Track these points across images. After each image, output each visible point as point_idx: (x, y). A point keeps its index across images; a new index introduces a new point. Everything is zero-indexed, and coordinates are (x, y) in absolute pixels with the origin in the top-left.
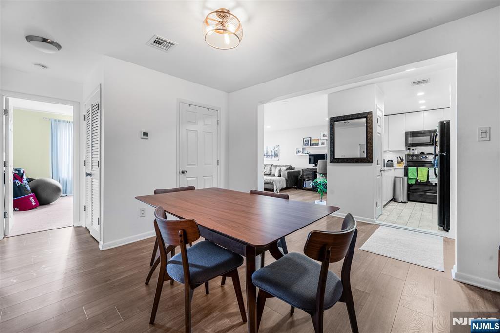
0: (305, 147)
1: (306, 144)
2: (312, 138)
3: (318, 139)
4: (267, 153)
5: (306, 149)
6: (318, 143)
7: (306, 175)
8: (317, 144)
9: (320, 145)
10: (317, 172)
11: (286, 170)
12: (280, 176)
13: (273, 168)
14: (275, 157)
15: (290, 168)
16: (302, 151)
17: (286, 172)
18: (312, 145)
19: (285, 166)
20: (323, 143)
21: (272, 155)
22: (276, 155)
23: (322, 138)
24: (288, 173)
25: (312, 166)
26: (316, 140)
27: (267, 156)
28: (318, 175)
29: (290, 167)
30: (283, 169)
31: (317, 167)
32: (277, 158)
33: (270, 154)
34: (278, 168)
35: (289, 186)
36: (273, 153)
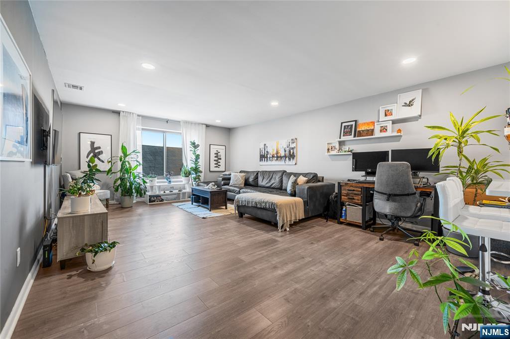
0: (343, 138)
1: (346, 134)
2: (360, 122)
3: (373, 123)
4: (277, 153)
5: (347, 143)
6: (373, 130)
7: (347, 195)
8: (371, 132)
9: (377, 134)
10: (373, 189)
11: (308, 182)
12: (293, 194)
13: (284, 178)
14: (290, 159)
15: (315, 178)
16: (337, 146)
17: (306, 186)
18: (359, 134)
19: (305, 175)
20: (383, 129)
21: (285, 157)
22: (292, 156)
23: (382, 117)
24: (310, 188)
25: (360, 176)
26: (368, 124)
27: (278, 157)
28: (376, 195)
29: (315, 175)
30: (302, 180)
31: (374, 179)
32: (293, 162)
33: (283, 154)
34: (292, 178)
35: (310, 215)
36: (287, 153)
